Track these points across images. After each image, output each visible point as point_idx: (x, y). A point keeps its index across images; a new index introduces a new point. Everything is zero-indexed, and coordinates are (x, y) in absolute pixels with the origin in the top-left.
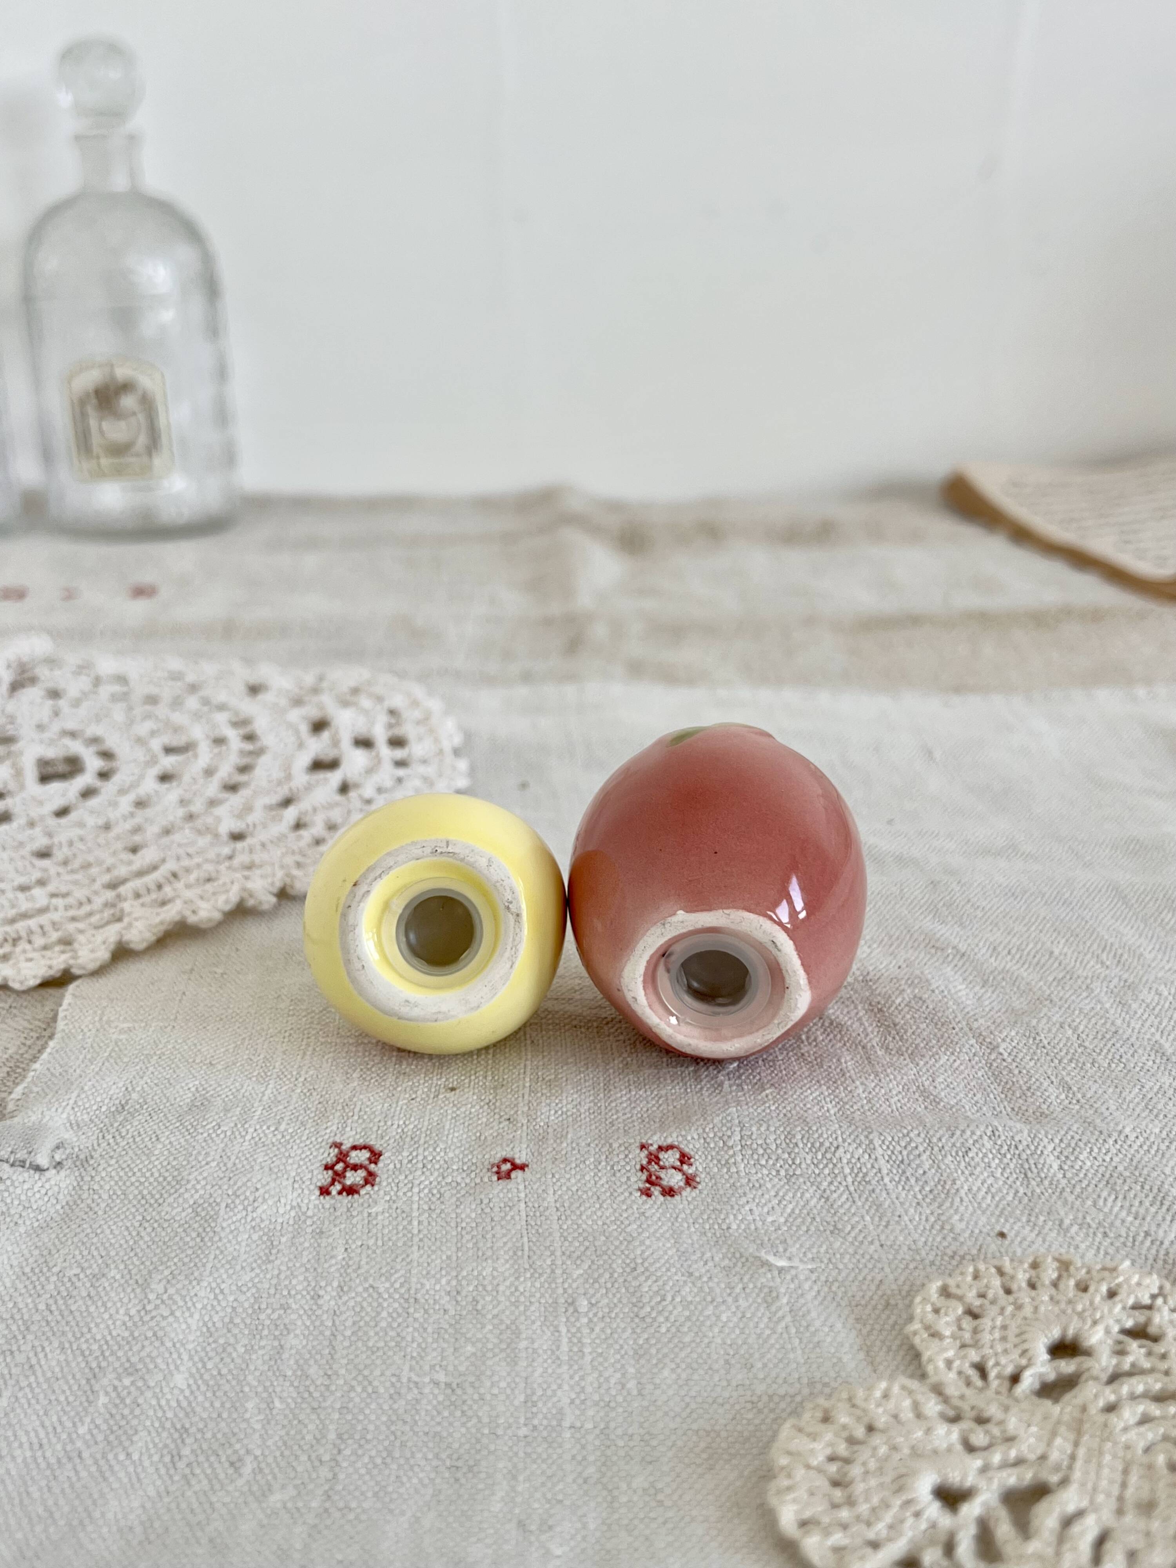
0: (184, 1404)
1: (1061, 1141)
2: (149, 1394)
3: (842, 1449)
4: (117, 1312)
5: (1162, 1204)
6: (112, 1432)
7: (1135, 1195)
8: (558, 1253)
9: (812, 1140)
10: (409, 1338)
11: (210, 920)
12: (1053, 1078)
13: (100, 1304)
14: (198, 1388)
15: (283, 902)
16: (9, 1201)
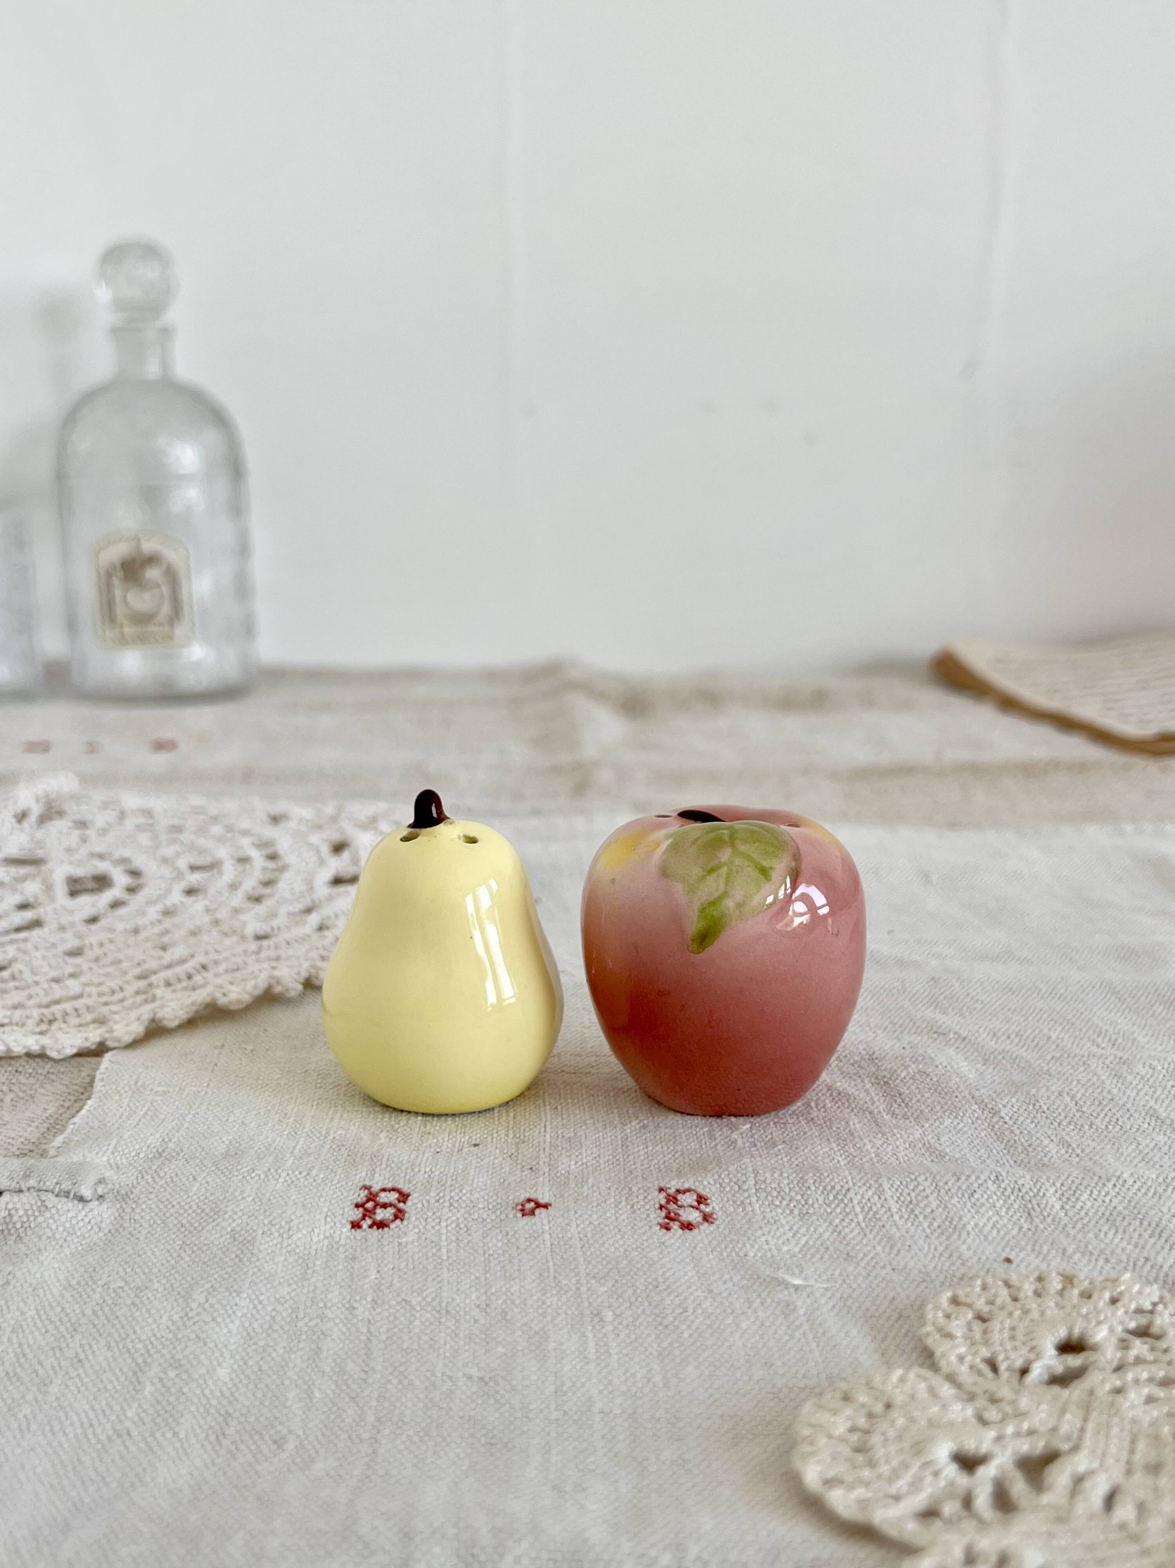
0: (227, 1394)
1: (1062, 1185)
2: (194, 1385)
3: (862, 1422)
4: (161, 1317)
5: (1160, 1236)
6: (159, 1415)
7: (1135, 1230)
8: (583, 1274)
9: (823, 1184)
10: (442, 1342)
11: (239, 1001)
12: (1053, 1137)
13: (144, 1310)
14: (241, 1382)
15: (308, 993)
16: (54, 1227)
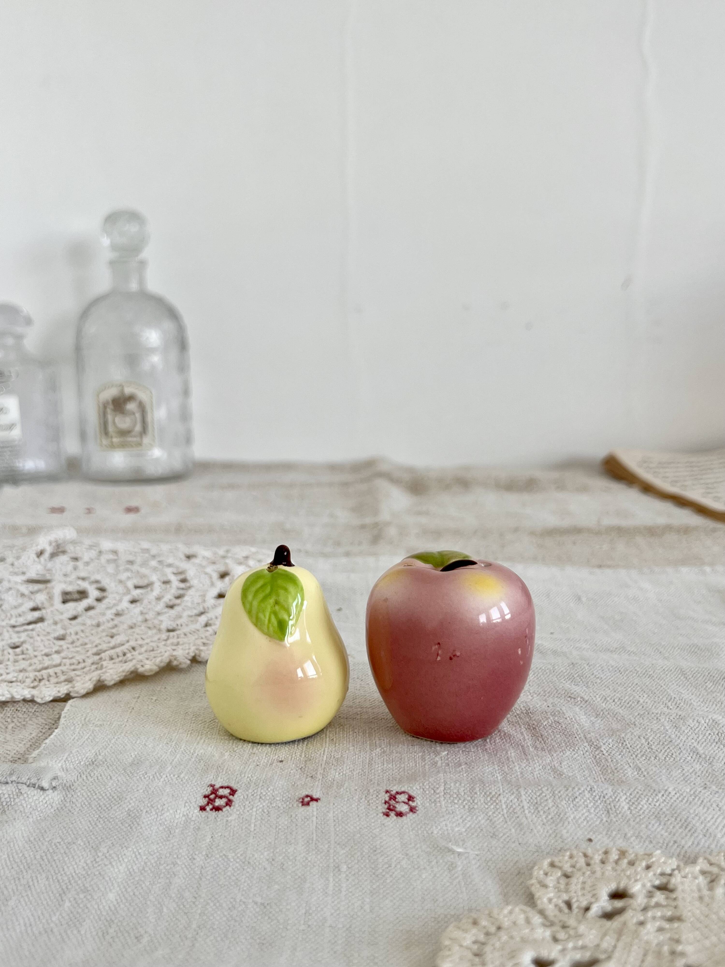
0: (113, 909)
1: (631, 794)
2: (94, 903)
3: (482, 937)
4: (80, 861)
5: (686, 828)
6: (71, 920)
7: (671, 823)
8: (333, 842)
9: (485, 791)
10: (243, 881)
11: (151, 670)
12: (631, 765)
13: (70, 857)
14: (122, 901)
15: (194, 665)
16: (25, 805)
